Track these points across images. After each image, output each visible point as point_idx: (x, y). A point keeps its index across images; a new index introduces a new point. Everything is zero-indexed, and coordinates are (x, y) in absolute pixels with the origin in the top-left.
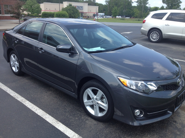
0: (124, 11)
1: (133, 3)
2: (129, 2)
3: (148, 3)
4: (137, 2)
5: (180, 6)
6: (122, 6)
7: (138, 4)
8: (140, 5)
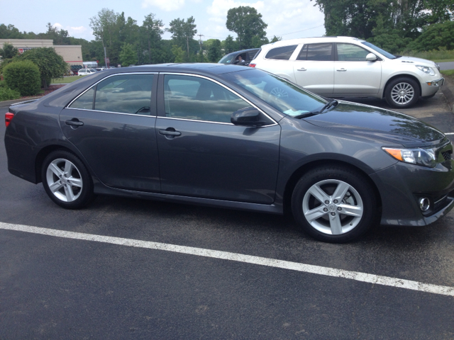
0: (144, 53)
1: (162, 32)
2: (153, 32)
3: (196, 31)
4: (171, 31)
5: (265, 33)
6: (137, 42)
7: (175, 35)
8: (179, 38)
